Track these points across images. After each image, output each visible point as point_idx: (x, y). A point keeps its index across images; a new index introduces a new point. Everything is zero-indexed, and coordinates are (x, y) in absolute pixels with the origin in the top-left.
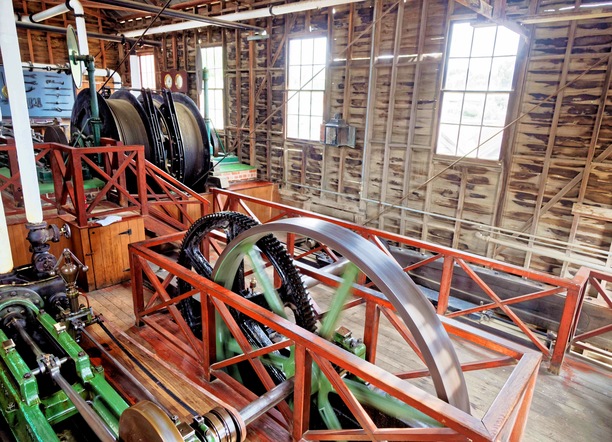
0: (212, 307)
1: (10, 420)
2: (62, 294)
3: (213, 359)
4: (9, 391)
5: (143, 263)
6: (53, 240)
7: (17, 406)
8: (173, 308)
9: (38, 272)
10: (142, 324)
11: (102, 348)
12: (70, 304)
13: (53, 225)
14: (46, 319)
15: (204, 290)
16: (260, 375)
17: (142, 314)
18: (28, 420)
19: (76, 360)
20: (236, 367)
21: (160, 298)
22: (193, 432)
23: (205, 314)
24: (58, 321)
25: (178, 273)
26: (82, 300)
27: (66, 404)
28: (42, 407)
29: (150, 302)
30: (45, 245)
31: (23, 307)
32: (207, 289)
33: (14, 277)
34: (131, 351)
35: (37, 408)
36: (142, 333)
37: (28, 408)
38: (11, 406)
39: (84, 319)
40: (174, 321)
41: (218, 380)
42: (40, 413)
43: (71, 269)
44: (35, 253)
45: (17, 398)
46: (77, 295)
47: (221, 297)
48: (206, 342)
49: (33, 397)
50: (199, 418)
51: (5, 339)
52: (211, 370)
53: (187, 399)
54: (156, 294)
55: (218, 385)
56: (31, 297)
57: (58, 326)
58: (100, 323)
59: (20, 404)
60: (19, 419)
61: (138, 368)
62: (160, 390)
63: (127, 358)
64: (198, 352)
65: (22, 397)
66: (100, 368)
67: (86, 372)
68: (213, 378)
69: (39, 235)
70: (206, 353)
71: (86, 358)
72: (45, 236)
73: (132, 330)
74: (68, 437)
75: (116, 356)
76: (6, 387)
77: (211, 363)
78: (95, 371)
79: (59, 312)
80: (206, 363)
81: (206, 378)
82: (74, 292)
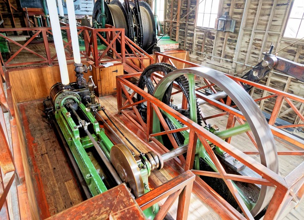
0: (152, 109)
1: (69, 144)
2: (88, 96)
3: (151, 132)
4: (69, 133)
5: (122, 86)
6: (85, 72)
7: (72, 139)
8: (135, 107)
9: (79, 85)
10: (120, 113)
11: (104, 121)
12: (91, 101)
13: (85, 65)
14: (82, 106)
15: (149, 100)
16: (172, 142)
17: (121, 109)
18: (76, 145)
19: (93, 124)
20: (161, 137)
21: (129, 102)
22: (140, 160)
23: (148, 111)
24: (87, 107)
25: (138, 91)
26: (96, 100)
27: (90, 141)
28: (81, 141)
29: (124, 104)
30: (82, 74)
31: (74, 100)
32: (150, 99)
33: (70, 87)
34: (116, 124)
35: (79, 141)
36: (121, 117)
37: (76, 140)
38: (70, 139)
39: (97, 107)
40: (135, 114)
41: (152, 142)
42: (80, 143)
43: (92, 85)
44: (78, 77)
45: (72, 136)
46: (94, 97)
47: (156, 104)
48: (148, 125)
49: (78, 136)
50: (143, 154)
51: (67, 112)
52: (150, 137)
53: (138, 148)
54: (128, 100)
55: (152, 144)
56: (76, 96)
57: (86, 109)
58: (104, 111)
60: (73, 144)
61: (118, 132)
62: (127, 142)
63: (114, 127)
64: (144, 129)
65: (74, 136)
66: (103, 129)
67: (97, 129)
68: (150, 141)
69: (79, 69)
70: (148, 129)
71: (97, 124)
72: (82, 69)
73: (117, 115)
74: (91, 155)
75: (110, 125)
76: (67, 131)
77: (150, 134)
78: (101, 130)
79: (87, 103)
80: (148, 133)
81: (147, 140)
82: (93, 96)
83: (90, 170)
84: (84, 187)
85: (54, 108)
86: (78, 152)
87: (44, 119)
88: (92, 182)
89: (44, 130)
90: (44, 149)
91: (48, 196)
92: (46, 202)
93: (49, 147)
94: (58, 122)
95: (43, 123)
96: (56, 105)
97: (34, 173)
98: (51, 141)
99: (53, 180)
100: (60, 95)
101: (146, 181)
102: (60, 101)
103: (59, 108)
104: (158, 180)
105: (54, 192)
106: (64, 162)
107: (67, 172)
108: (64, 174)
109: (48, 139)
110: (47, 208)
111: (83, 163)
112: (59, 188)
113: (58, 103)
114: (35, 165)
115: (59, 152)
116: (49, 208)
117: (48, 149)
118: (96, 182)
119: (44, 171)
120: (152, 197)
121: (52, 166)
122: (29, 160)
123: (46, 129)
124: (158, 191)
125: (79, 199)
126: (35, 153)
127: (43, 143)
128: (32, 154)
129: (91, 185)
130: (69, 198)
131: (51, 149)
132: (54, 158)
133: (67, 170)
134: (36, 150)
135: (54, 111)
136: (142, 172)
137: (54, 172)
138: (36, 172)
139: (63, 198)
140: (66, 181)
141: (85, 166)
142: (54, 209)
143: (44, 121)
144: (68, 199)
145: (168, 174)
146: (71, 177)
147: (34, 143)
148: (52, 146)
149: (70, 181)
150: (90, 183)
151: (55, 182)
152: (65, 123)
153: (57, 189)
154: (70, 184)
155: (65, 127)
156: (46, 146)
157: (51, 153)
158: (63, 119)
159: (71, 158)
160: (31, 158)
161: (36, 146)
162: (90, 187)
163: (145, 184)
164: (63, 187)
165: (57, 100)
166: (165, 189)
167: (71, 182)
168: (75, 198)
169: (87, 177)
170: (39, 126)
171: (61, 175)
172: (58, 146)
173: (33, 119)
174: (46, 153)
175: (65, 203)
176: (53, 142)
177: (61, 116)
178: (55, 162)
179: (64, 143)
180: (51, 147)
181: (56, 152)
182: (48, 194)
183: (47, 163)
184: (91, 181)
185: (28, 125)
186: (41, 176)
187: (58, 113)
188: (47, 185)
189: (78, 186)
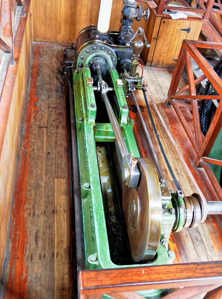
1: (78, 126)
2: (129, 61)
4: (82, 109)
5: (188, 59)
6: (136, 18)
7: (83, 120)
8: (195, 102)
9: (120, 39)
10: (169, 103)
11: (138, 108)
13: (140, 7)
14: (114, 74)
17: (173, 97)
18: (85, 132)
19: (121, 109)
21: (189, 90)
22: (170, 197)
24: (120, 78)
25: (211, 77)
26: (139, 70)
27: (107, 133)
28: (95, 128)
29: (181, 92)
30: (131, 21)
31: (106, 61)
33: (107, 37)
35: (92, 127)
36: (167, 110)
37: (88, 124)
38: (80, 119)
39: (136, 83)
40: (191, 112)
41: (202, 169)
42: (92, 131)
43: (139, 45)
44: (123, 24)
45: (84, 116)
46: (137, 65)
48: (207, 139)
49: (92, 120)
51: (90, 76)
52: (201, 160)
53: (176, 170)
54: (188, 86)
55: (200, 172)
56: (111, 54)
57: (120, 82)
58: (144, 91)
59: (85, 120)
60: (82, 128)
64: (198, 143)
65: (87, 117)
66: (133, 121)
67: (124, 119)
68: (200, 166)
69: (129, 11)
70: (204, 146)
71: (127, 110)
72: (133, 13)
74: (102, 152)
75: (145, 118)
76: (81, 106)
77: (204, 155)
78: (129, 122)
79: (123, 72)
80: (201, 154)
81: (195, 163)
82: (135, 62)
83: (91, 179)
84: (76, 198)
85: (75, 64)
86: (84, 144)
87: (59, 76)
88: (89, 196)
89: (54, 92)
90: (45, 120)
91: (29, 188)
92: (24, 195)
93: (52, 119)
94: (75, 87)
95: (55, 81)
96: (79, 61)
97: (23, 148)
98: (58, 112)
99: (41, 169)
100: (89, 46)
101: (167, 232)
102: (86, 56)
103: (82, 66)
104: (187, 236)
105: (38, 186)
106: (63, 150)
107: (63, 165)
108: (58, 166)
109: (54, 108)
110: (23, 203)
111: (86, 163)
112: (45, 183)
113: (82, 59)
114: (27, 137)
115: (62, 131)
116: (25, 204)
117: (50, 122)
118: (93, 200)
119: (36, 151)
120: (163, 276)
121: (47, 149)
122: (22, 128)
123: (57, 91)
124: (177, 272)
125: (65, 211)
126: (32, 120)
127: (46, 111)
128: (29, 121)
129: (85, 200)
130: (53, 203)
131: (53, 123)
132: (54, 138)
133: (64, 162)
134: (35, 118)
135: (75, 68)
136: (166, 218)
137: (47, 158)
138: (25, 148)
139: (46, 199)
140: (57, 178)
141: (87, 170)
142: (30, 209)
143: (57, 79)
144: (51, 203)
145: (207, 233)
146: (66, 174)
147: (35, 106)
148: (57, 119)
149: (62, 180)
150: (85, 196)
151: (44, 172)
152: (82, 93)
153: (43, 184)
154: (61, 185)
155: (80, 97)
156: (50, 116)
157: (52, 128)
158: (81, 84)
159: (74, 148)
160: (25, 126)
161: (36, 111)
162: (84, 201)
163: (163, 237)
164: (51, 184)
165: (82, 54)
166: (190, 274)
167: (64, 181)
168: (60, 207)
169: (85, 186)
170: (50, 84)
171: (54, 166)
172: (64, 123)
173: (46, 71)
174: (46, 127)
175: (47, 207)
176: (60, 114)
177: (81, 81)
178: (53, 144)
179: (72, 121)
180: (54, 121)
181: (59, 130)
182: (31, 186)
183: (42, 142)
184: (87, 194)
185: (37, 77)
186: (30, 156)
187: (78, 73)
188: (32, 172)
189: (70, 192)
